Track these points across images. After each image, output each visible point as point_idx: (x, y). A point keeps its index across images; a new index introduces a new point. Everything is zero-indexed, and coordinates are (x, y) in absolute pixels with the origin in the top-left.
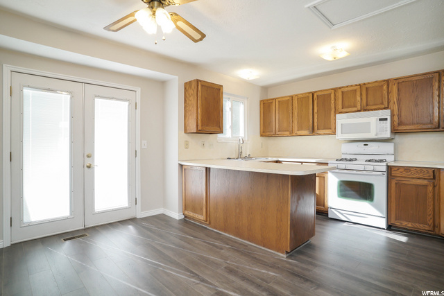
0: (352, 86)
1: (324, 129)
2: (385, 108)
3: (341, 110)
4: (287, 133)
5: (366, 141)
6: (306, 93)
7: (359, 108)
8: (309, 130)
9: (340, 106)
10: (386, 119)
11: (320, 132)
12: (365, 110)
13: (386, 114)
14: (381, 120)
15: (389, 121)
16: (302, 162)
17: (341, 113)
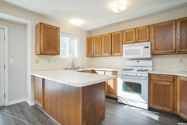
0: (131, 29)
1: (117, 53)
2: (148, 41)
3: (125, 42)
4: (99, 55)
5: (138, 60)
6: (108, 34)
7: (134, 41)
8: (109, 53)
9: (125, 40)
10: (148, 47)
11: (115, 54)
12: (137, 42)
13: (148, 44)
14: (145, 47)
15: (150, 48)
16: (105, 71)
17: (125, 44)
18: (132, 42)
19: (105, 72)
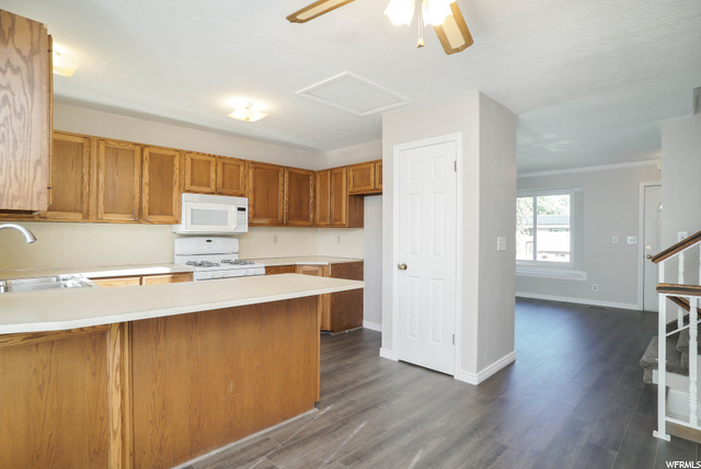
0: (204, 154)
1: (160, 214)
2: (242, 196)
3: (188, 187)
4: (78, 216)
5: (209, 237)
7: (213, 188)
9: (188, 181)
10: (244, 209)
11: (152, 218)
12: (220, 194)
13: (244, 202)
14: (239, 209)
15: (247, 211)
16: (141, 276)
17: (189, 191)
18: (208, 190)
19: (141, 280)
